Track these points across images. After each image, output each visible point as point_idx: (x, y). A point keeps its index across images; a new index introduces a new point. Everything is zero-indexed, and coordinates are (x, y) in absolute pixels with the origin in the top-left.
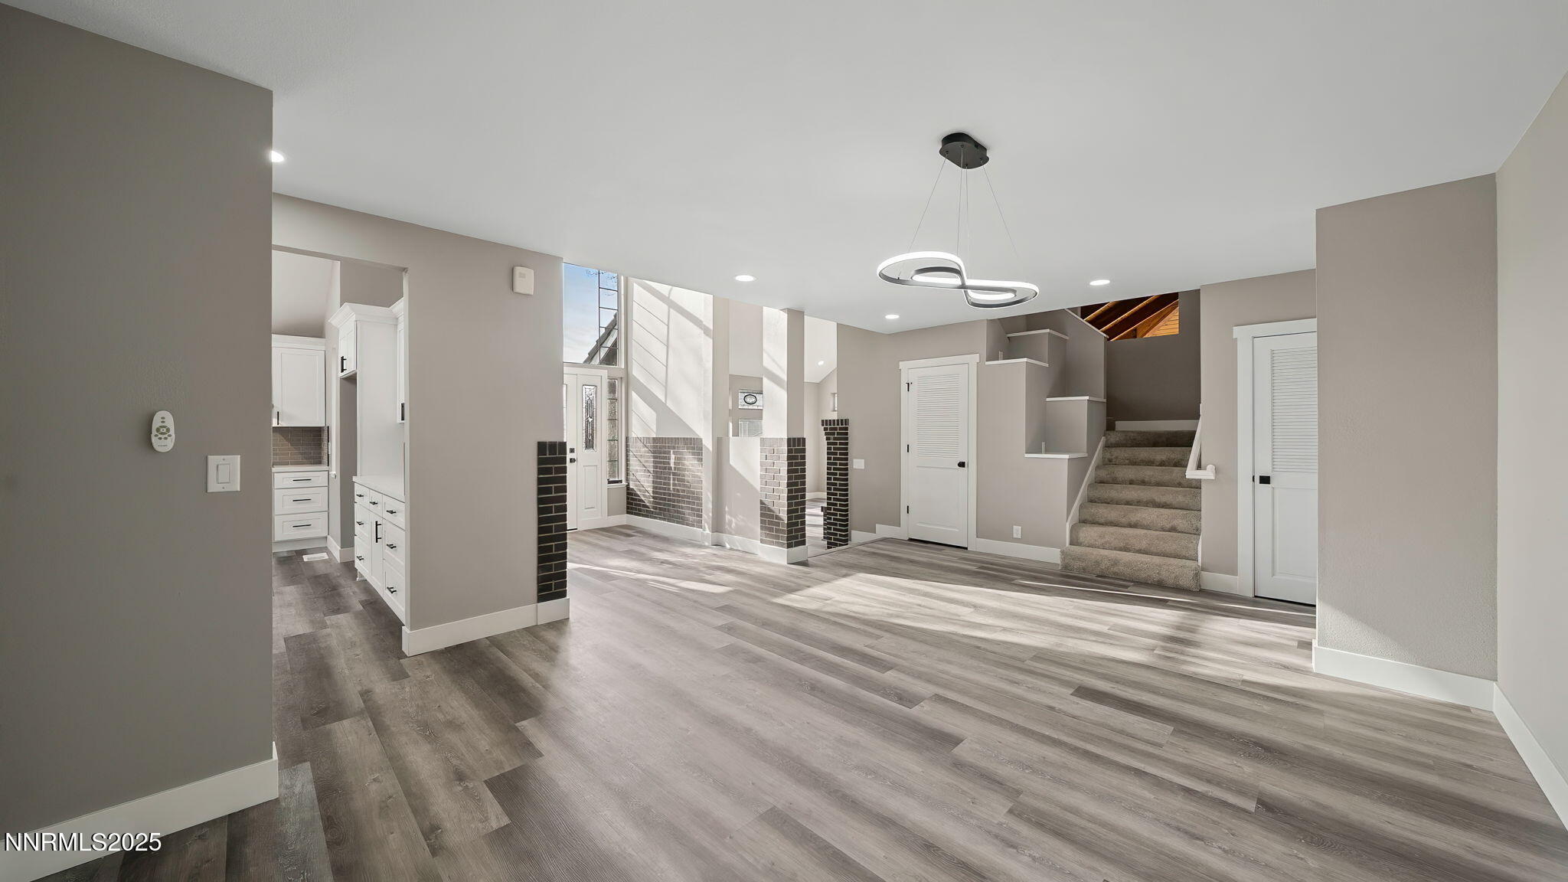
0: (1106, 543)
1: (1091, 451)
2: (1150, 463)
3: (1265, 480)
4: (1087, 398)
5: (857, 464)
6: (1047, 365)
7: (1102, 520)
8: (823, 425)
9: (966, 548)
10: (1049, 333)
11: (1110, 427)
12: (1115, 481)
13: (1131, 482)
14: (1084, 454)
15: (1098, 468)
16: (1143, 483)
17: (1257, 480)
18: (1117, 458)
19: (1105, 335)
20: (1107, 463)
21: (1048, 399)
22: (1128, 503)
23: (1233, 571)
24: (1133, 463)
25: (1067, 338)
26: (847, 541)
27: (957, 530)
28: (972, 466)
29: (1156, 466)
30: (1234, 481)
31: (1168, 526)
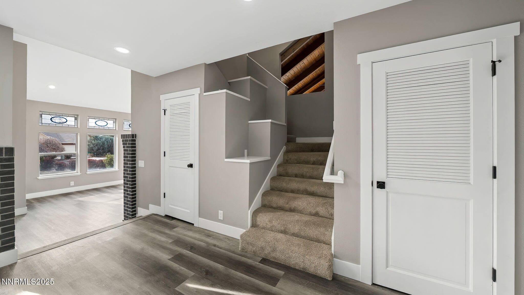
0: (273, 226)
1: (274, 155)
2: (307, 163)
3: (381, 185)
4: (270, 121)
5: (141, 164)
6: (249, 100)
7: (274, 205)
8: (122, 138)
9: (193, 224)
10: (250, 79)
11: (290, 140)
12: (287, 175)
13: (296, 176)
14: (268, 158)
15: (279, 166)
16: (303, 176)
17: (375, 184)
18: (290, 159)
19: (286, 86)
20: (286, 162)
21: (250, 122)
22: (292, 191)
23: (356, 260)
24: (299, 162)
25: (267, 87)
26: (135, 214)
27: (189, 211)
28: (196, 166)
29: (311, 164)
30: (357, 185)
31: (314, 212)
